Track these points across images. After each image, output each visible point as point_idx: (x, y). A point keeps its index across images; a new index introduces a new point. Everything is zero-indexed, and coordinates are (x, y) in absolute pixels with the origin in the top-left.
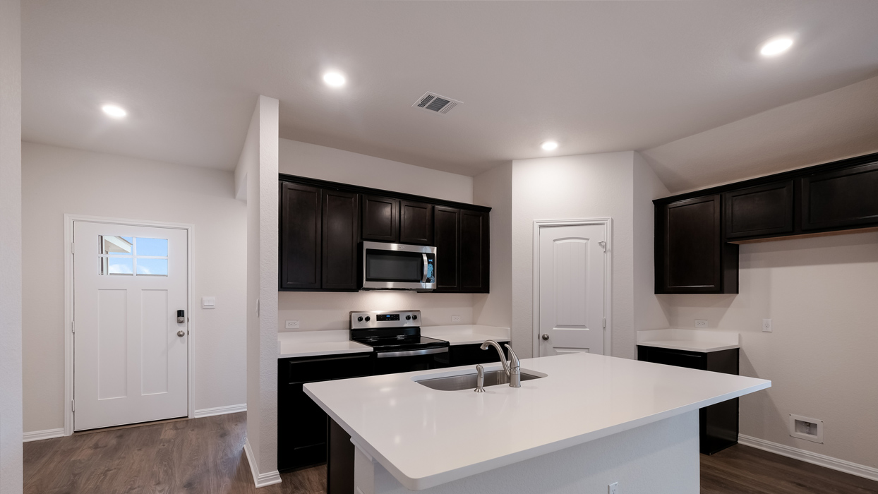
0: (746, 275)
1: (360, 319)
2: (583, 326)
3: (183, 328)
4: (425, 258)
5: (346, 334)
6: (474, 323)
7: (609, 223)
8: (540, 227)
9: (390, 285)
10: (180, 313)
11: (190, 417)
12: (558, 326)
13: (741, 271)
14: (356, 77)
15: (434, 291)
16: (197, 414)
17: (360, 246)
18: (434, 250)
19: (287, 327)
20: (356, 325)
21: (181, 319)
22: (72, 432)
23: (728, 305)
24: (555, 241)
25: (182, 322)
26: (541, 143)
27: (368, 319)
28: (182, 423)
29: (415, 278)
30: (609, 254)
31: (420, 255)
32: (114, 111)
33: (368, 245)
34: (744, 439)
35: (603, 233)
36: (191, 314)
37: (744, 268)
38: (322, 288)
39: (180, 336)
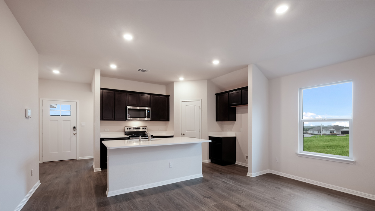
0: (238, 116)
1: (128, 129)
2: (194, 131)
3: (75, 132)
4: (147, 111)
5: (123, 133)
6: (166, 131)
7: (201, 100)
8: (182, 101)
9: (138, 119)
10: (74, 128)
11: (77, 159)
12: (187, 131)
13: (236, 115)
14: (119, 66)
15: (150, 121)
16: (80, 158)
17: (126, 107)
18: (149, 108)
19: (105, 131)
20: (126, 130)
21: (75, 129)
22: (42, 162)
23: (234, 125)
24: (186, 106)
25: (75, 130)
26: (179, 78)
27: (130, 129)
28: (75, 160)
29: (144, 117)
30: (201, 110)
31: (145, 110)
32: (56, 72)
33: (129, 107)
34: (237, 163)
35: (199, 104)
36: (77, 128)
37: (237, 114)
38: (114, 120)
39: (74, 134)
